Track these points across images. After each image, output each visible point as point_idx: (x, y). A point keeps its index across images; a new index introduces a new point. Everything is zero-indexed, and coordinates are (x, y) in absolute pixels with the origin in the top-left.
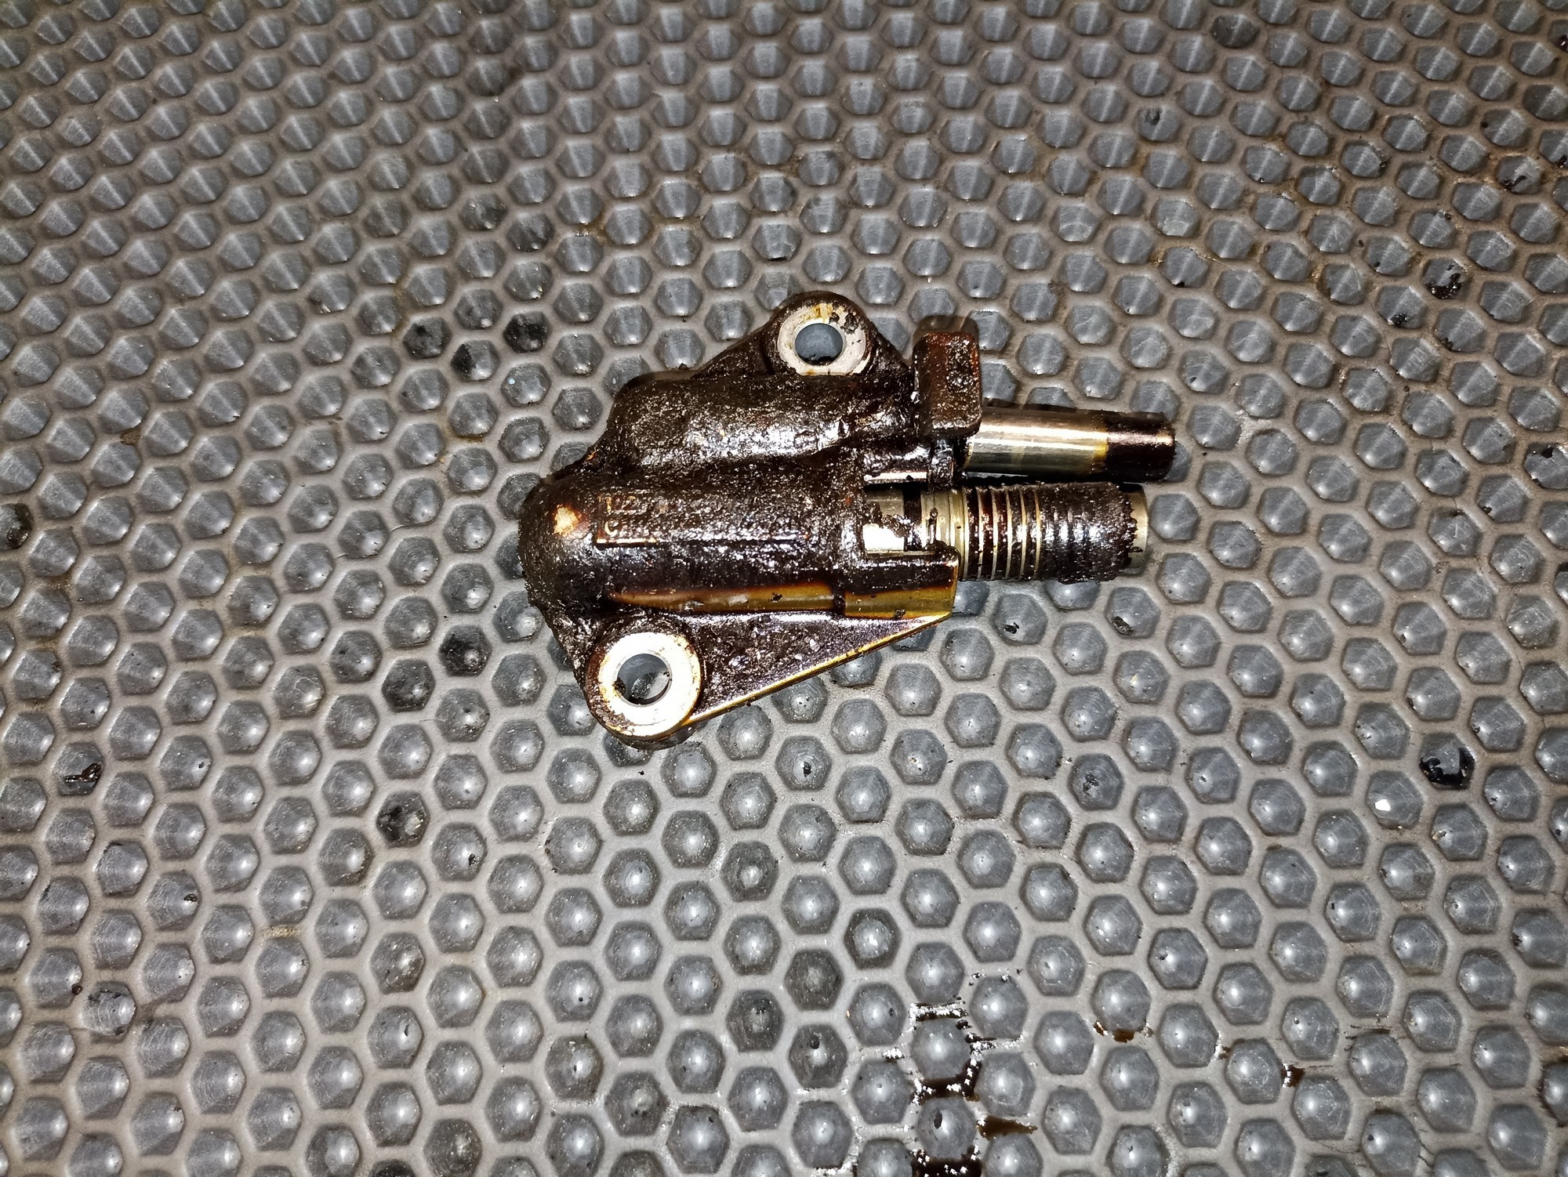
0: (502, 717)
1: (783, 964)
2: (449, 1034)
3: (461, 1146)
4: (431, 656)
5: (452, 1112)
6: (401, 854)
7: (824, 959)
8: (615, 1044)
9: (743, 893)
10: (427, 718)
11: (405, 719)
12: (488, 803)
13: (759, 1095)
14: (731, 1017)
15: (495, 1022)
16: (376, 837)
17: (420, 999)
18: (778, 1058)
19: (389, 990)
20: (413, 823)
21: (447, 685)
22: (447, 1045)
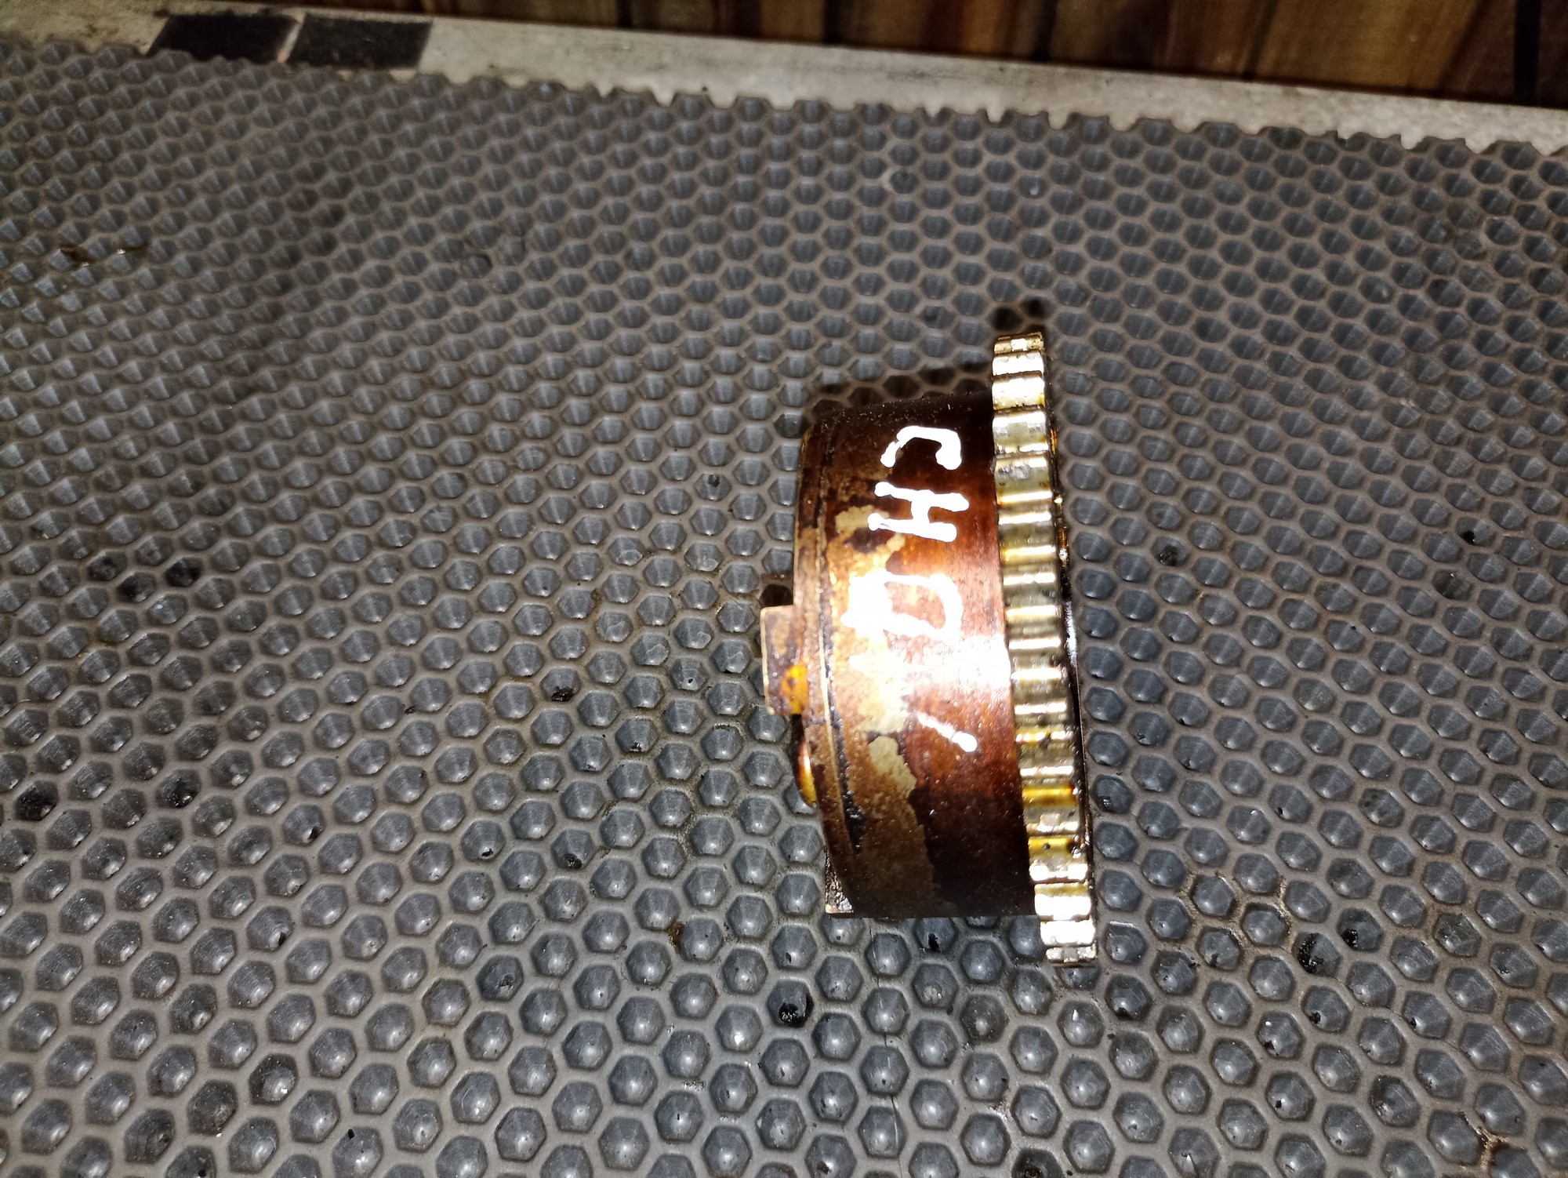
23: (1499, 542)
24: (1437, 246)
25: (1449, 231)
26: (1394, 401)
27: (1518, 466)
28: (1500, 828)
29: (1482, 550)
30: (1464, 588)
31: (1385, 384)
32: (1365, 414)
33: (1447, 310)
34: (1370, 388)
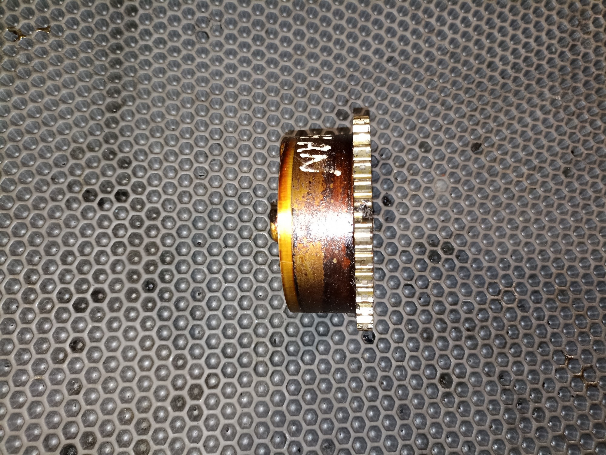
0: (109, 315)
1: (187, 388)
2: (89, 407)
3: (90, 439)
4: (88, 296)
5: (89, 429)
6: (77, 355)
7: (199, 386)
8: (138, 410)
9: (177, 368)
10: (86, 315)
11: (80, 315)
12: (104, 340)
13: (178, 424)
14: (171, 402)
15: (103, 404)
16: (68, 350)
17: (80, 397)
18: (184, 414)
19: (71, 394)
20: (80, 345)
21: (92, 305)
22: (88, 410)
23: (584, 155)
24: (575, 29)
25: (580, 22)
26: (554, 97)
27: (592, 123)
28: (578, 260)
29: (579, 159)
30: (572, 173)
31: (551, 89)
32: (544, 103)
33: (575, 57)
34: (546, 90)
